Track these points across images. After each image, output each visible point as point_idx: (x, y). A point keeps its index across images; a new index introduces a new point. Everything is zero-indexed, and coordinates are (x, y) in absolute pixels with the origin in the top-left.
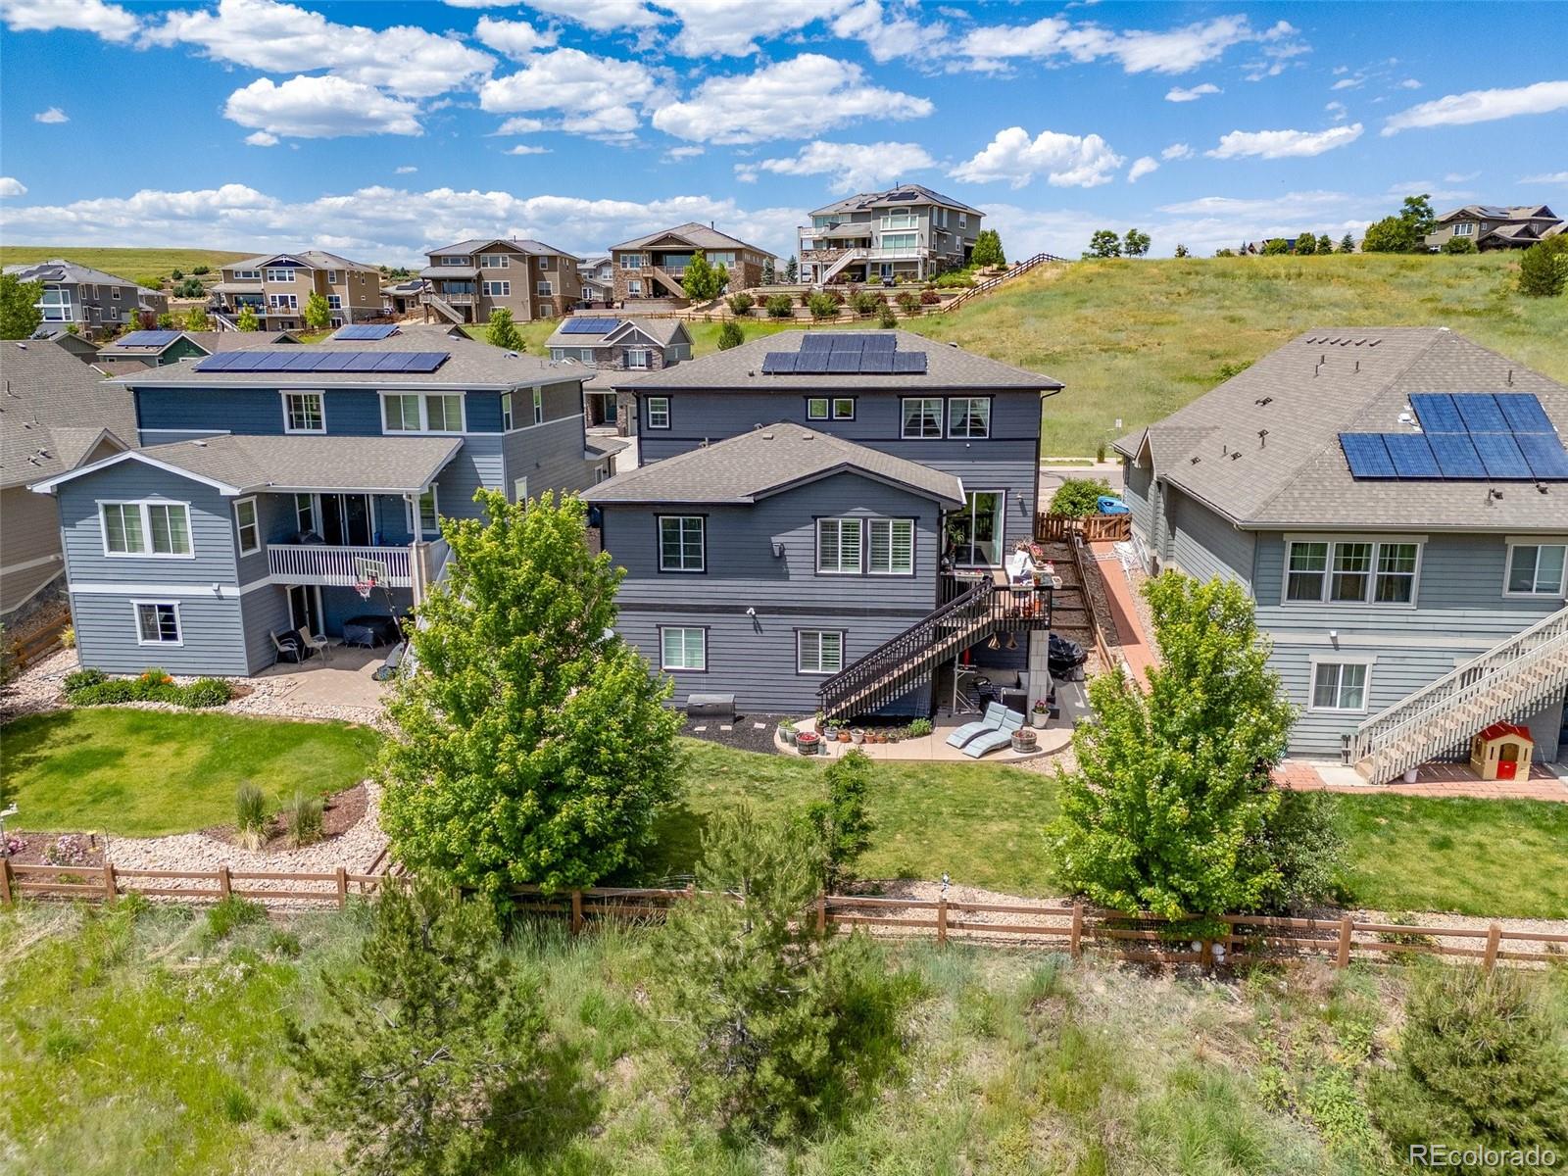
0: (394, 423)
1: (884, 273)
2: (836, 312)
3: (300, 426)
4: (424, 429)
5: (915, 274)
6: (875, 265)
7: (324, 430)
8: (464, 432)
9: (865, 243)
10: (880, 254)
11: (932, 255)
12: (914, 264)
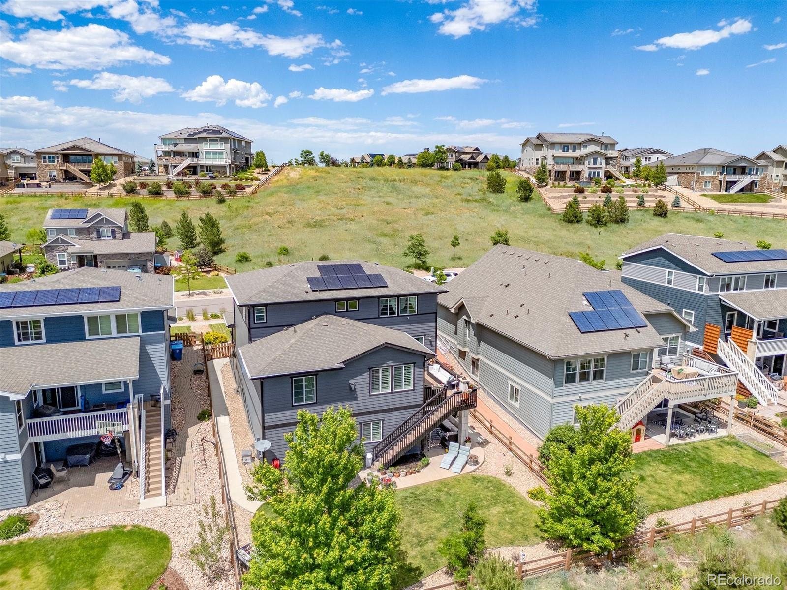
0: (94, 331)
1: (207, 171)
2: (188, 193)
3: (27, 339)
4: (114, 333)
5: (225, 173)
6: (202, 167)
7: (44, 340)
8: (140, 333)
9: (195, 155)
10: (204, 161)
11: (233, 163)
12: (225, 167)
